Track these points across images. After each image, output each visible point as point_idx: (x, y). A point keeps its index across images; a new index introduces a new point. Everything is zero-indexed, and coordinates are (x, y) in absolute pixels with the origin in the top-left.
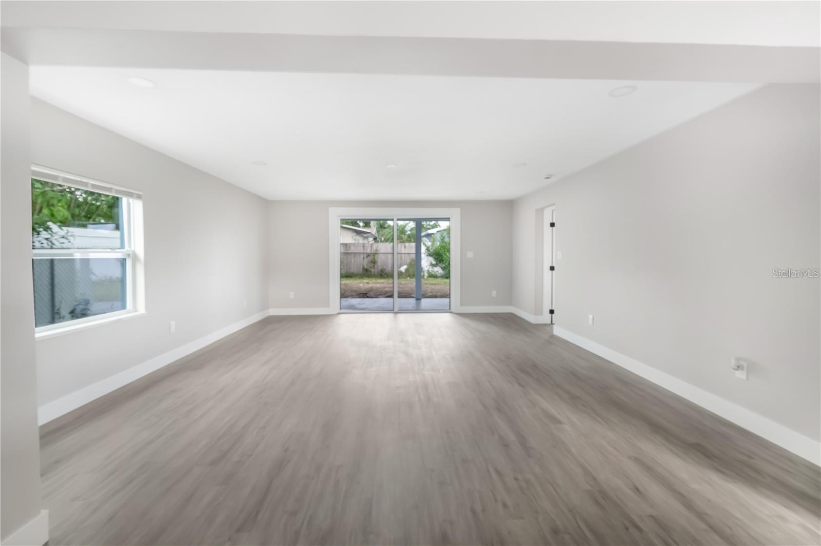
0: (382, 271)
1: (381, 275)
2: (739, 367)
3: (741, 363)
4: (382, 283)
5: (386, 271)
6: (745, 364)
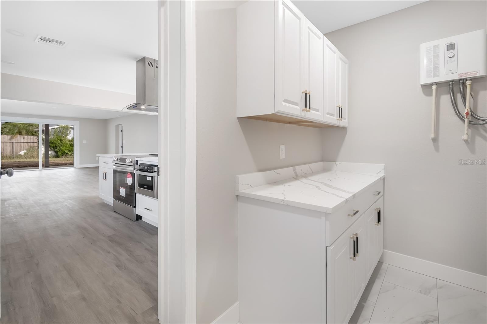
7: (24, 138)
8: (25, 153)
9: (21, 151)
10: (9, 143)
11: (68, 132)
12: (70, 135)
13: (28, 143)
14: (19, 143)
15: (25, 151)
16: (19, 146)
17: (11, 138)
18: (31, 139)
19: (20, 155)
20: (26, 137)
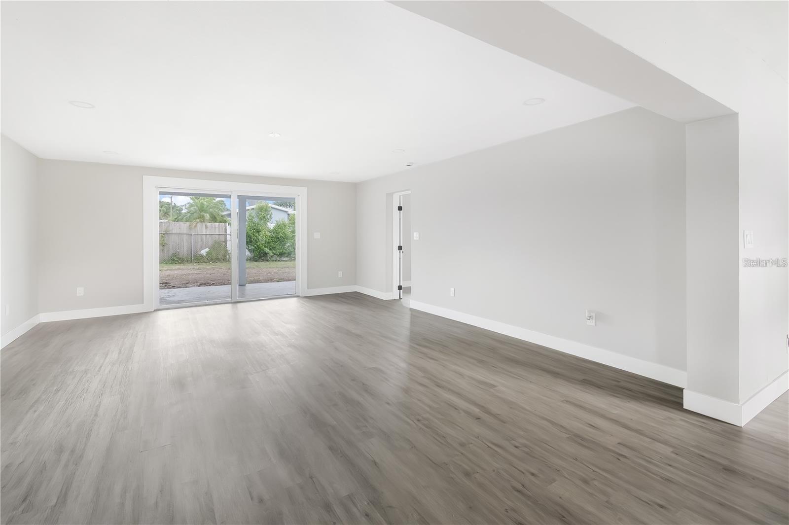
0: (174, 255)
1: (173, 260)
2: (590, 318)
3: (592, 314)
4: (179, 269)
5: (181, 256)
6: (593, 314)
7: (206, 227)
8: (208, 253)
9: (202, 249)
10: (186, 235)
11: (268, 216)
12: (271, 222)
13: (212, 236)
14: (200, 235)
15: (207, 250)
16: (200, 240)
17: (190, 228)
18: (215, 228)
19: (201, 256)
20: (209, 224)
